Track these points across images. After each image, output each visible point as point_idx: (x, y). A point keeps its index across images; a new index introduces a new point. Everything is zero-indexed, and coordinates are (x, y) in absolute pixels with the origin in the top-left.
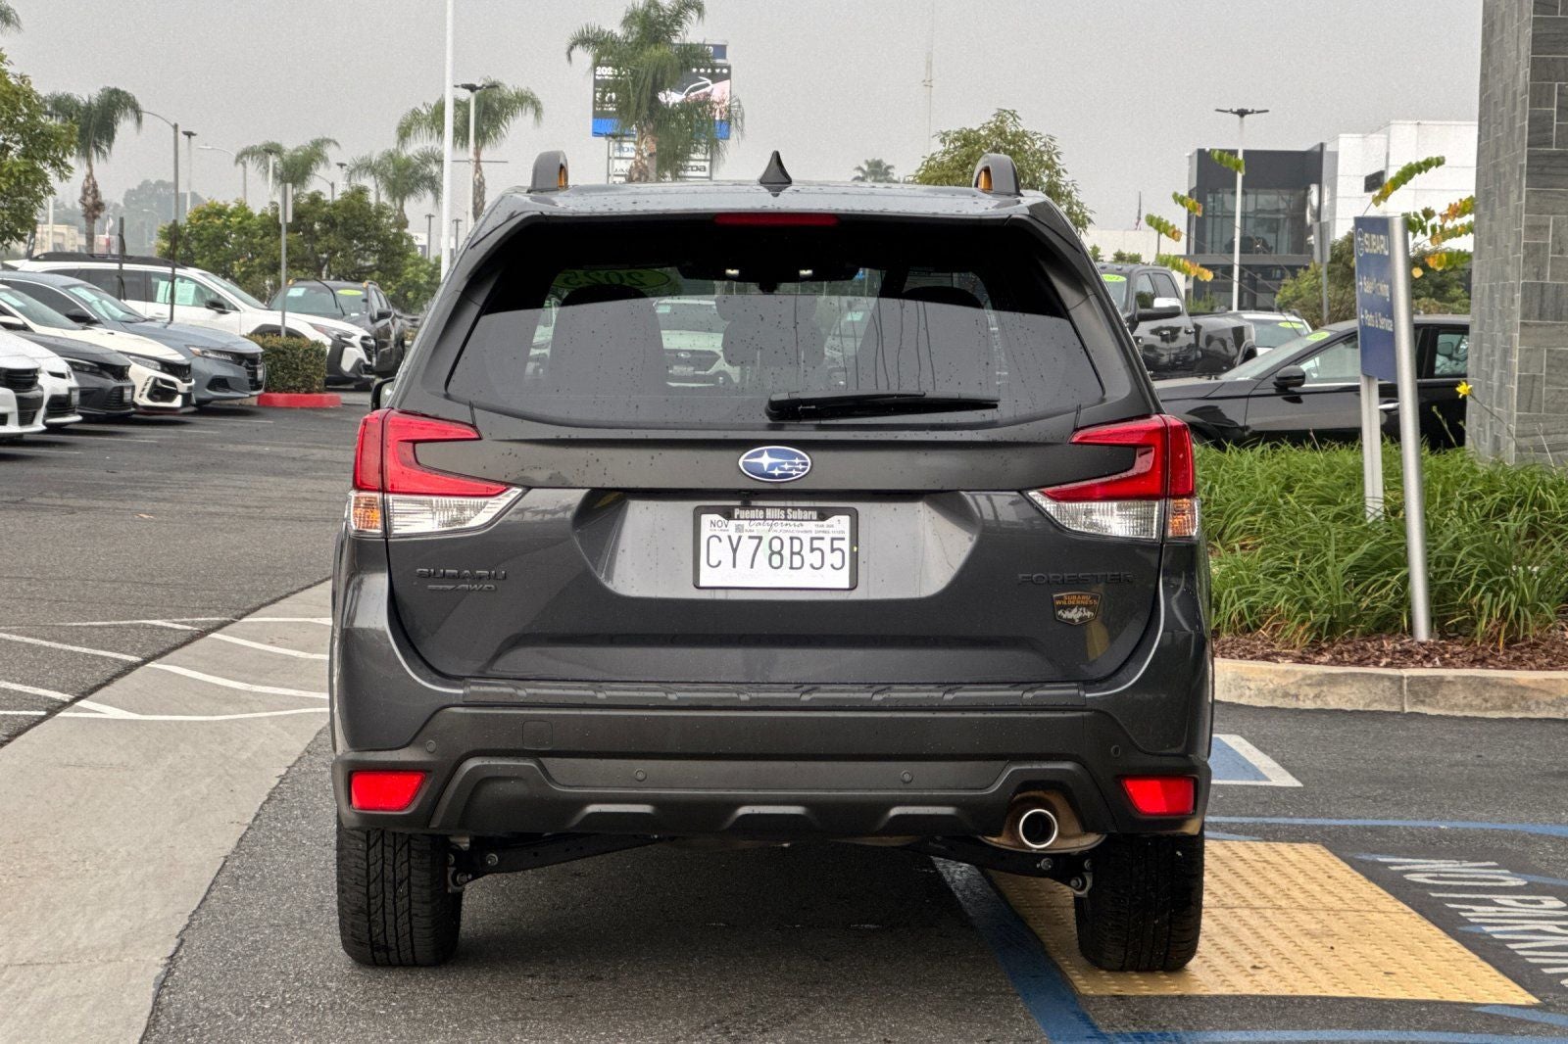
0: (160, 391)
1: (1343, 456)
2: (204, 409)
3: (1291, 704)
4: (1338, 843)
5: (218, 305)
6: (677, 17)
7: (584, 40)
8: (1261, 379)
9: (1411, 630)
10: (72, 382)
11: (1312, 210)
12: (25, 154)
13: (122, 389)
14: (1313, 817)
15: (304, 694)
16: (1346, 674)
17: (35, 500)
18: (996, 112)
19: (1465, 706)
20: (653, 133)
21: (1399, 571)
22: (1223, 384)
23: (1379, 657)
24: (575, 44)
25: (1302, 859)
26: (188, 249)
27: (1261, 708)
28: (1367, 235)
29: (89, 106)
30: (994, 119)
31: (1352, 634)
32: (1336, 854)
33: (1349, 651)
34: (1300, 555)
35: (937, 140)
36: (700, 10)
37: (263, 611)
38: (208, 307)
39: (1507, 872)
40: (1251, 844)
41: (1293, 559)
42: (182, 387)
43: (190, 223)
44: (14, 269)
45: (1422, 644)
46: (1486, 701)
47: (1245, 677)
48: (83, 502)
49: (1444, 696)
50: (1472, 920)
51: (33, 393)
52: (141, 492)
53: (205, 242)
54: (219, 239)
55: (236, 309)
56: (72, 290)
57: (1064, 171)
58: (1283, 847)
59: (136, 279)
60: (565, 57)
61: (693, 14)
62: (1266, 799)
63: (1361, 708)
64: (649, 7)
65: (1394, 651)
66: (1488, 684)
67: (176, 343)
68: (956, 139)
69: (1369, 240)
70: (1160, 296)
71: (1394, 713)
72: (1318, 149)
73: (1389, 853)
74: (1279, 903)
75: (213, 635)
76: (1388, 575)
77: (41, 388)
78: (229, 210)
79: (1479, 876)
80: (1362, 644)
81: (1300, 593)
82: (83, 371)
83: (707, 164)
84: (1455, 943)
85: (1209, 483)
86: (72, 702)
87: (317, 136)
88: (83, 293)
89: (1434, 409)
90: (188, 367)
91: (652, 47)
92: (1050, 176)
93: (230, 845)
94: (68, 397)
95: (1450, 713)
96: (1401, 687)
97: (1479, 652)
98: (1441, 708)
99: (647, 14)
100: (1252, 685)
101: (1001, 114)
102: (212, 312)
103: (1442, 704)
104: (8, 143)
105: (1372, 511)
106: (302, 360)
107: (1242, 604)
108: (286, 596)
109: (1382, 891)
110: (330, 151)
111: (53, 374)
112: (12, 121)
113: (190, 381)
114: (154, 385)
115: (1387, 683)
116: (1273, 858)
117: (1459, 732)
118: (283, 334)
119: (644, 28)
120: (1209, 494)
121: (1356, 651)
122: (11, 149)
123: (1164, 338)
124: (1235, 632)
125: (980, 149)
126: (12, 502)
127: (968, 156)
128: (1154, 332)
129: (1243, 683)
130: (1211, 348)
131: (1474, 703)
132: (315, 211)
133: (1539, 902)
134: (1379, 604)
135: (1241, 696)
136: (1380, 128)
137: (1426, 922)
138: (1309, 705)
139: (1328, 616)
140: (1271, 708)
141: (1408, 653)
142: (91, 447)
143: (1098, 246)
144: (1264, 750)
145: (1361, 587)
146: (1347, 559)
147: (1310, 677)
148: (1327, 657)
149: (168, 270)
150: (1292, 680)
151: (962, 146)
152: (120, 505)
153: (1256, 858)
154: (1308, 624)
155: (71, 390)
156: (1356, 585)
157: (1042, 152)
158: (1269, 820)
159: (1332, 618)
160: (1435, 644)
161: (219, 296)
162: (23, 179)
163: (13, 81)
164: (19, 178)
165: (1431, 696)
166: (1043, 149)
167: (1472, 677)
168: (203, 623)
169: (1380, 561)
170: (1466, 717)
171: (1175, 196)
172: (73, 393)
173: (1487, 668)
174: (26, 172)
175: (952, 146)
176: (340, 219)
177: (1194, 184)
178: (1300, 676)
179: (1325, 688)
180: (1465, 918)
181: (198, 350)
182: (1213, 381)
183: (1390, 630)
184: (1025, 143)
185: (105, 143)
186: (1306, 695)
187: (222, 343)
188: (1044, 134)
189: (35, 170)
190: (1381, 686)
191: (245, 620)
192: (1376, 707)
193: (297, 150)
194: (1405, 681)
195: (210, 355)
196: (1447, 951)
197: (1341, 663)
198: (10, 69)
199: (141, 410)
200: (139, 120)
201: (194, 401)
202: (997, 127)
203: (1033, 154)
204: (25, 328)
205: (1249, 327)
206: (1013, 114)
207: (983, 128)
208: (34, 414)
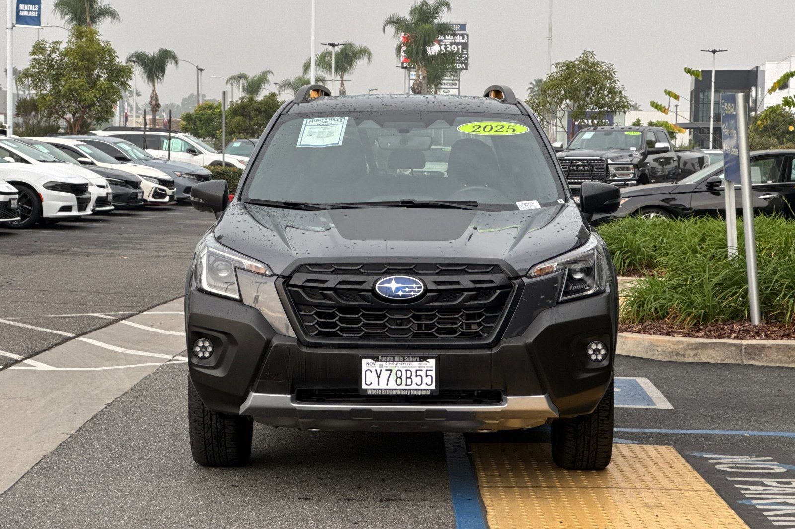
0: (158, 194)
1: (711, 224)
2: (182, 202)
3: (681, 359)
4: (682, 445)
5: (192, 151)
6: (436, 10)
7: (391, 22)
8: (699, 183)
9: (749, 318)
10: (109, 190)
11: (752, 100)
12: (109, 79)
13: (136, 193)
14: (674, 428)
15: (151, 355)
16: (711, 343)
17: (74, 249)
18: (583, 52)
19: (777, 360)
20: (425, 66)
21: (743, 286)
22: (679, 186)
23: (731, 334)
24: (387, 24)
25: (659, 455)
26: (195, 125)
27: (664, 362)
28: (726, 104)
29: (153, 57)
30: (582, 56)
31: (717, 321)
32: (679, 452)
33: (714, 330)
34: (690, 277)
35: (553, 66)
36: (448, 5)
37: (157, 307)
38: (188, 153)
39: (777, 463)
40: (632, 446)
41: (686, 280)
42: (169, 192)
43: (196, 112)
44: (95, 135)
45: (756, 326)
46: (789, 358)
47: (656, 345)
48: (98, 250)
49: (766, 356)
50: (747, 496)
51: (86, 195)
52: (130, 245)
53: (203, 122)
54: (210, 120)
55: (202, 153)
56: (118, 145)
57: (618, 81)
58: (650, 448)
59: (154, 139)
60: (382, 30)
61: (444, 9)
62: (650, 417)
63: (719, 362)
64: (423, 5)
65: (740, 330)
66: (790, 349)
67: (166, 170)
68: (563, 66)
69: (727, 106)
70: (660, 142)
71: (738, 364)
72: (755, 69)
73: (712, 452)
74: (635, 485)
75: (123, 322)
76: (737, 289)
77: (90, 193)
78: (214, 106)
79: (759, 466)
80: (722, 326)
81: (688, 299)
82: (117, 185)
83: (457, 82)
84: (732, 512)
85: (661, 237)
86: (22, 360)
87: (264, 70)
88: (124, 146)
89: (783, 198)
90: (173, 182)
91: (424, 25)
92: (610, 84)
93: (52, 448)
94: (107, 198)
95: (769, 365)
96: (741, 350)
97: (787, 331)
98: (763, 362)
99: (422, 9)
100: (660, 350)
101: (586, 53)
102: (190, 155)
103: (764, 360)
104: (100, 74)
105: (731, 254)
106: (232, 178)
107: (657, 304)
108: (174, 300)
109: (699, 477)
110: (270, 77)
111: (99, 186)
112: (102, 64)
113: (174, 189)
114: (155, 191)
115: (734, 348)
116: (641, 454)
117: (772, 376)
118: (223, 165)
119: (421, 15)
120: (661, 244)
121: (718, 330)
122: (102, 77)
123: (661, 164)
124: (653, 319)
125: (575, 70)
126: (62, 251)
127: (569, 74)
128: (655, 160)
129: (654, 348)
130: (686, 168)
131: (782, 359)
132: (251, 105)
133: (790, 483)
134: (733, 305)
135: (653, 355)
136: (786, 58)
137: (719, 498)
138: (691, 360)
139: (703, 311)
140: (670, 361)
141: (747, 331)
142: (117, 222)
143: (640, 118)
144: (658, 387)
145: (723, 295)
146: (714, 280)
147: (691, 345)
148: (701, 334)
149: (167, 134)
150: (681, 346)
151: (567, 69)
152: (116, 252)
153: (632, 455)
154: (692, 315)
155: (108, 194)
156: (720, 293)
157: (606, 72)
158: (647, 430)
159: (705, 312)
160: (763, 326)
161: (193, 147)
162: (107, 91)
163: (103, 44)
164: (105, 91)
165: (758, 355)
166: (607, 70)
167: (781, 345)
168: (120, 315)
169: (733, 281)
170: (778, 367)
171: (666, 91)
172: (109, 195)
173: (790, 340)
174: (108, 88)
175: (561, 69)
176: (263, 109)
177: (693, 88)
178: (685, 344)
179: (699, 351)
180: (743, 495)
181: (179, 173)
182: (674, 184)
183: (739, 319)
184: (598, 67)
185: (161, 75)
186: (689, 355)
187: (192, 169)
188: (607, 63)
189: (113, 87)
190: (730, 350)
191: (144, 313)
192: (727, 361)
193: (255, 77)
194: (744, 347)
195: (185, 176)
196: (726, 517)
197: (709, 337)
198: (101, 38)
199: (149, 203)
200: (177, 63)
201: (176, 199)
202: (584, 59)
203: (602, 73)
204: (92, 163)
205: (707, 157)
206: (592, 53)
207: (577, 60)
208: (87, 206)
